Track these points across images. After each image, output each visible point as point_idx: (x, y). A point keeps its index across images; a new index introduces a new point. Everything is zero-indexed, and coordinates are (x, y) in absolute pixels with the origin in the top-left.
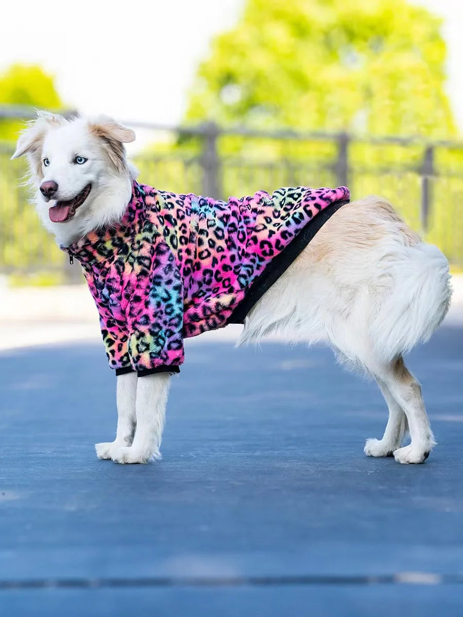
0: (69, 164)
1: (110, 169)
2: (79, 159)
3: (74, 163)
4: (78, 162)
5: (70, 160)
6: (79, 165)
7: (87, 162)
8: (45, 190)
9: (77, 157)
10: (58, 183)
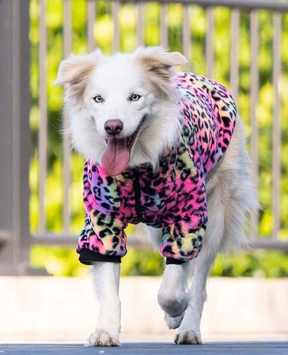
2: (134, 96)
3: (130, 101)
4: (133, 99)
5: (127, 98)
6: (134, 102)
7: (141, 98)
8: (112, 128)
9: (133, 95)
10: (123, 122)
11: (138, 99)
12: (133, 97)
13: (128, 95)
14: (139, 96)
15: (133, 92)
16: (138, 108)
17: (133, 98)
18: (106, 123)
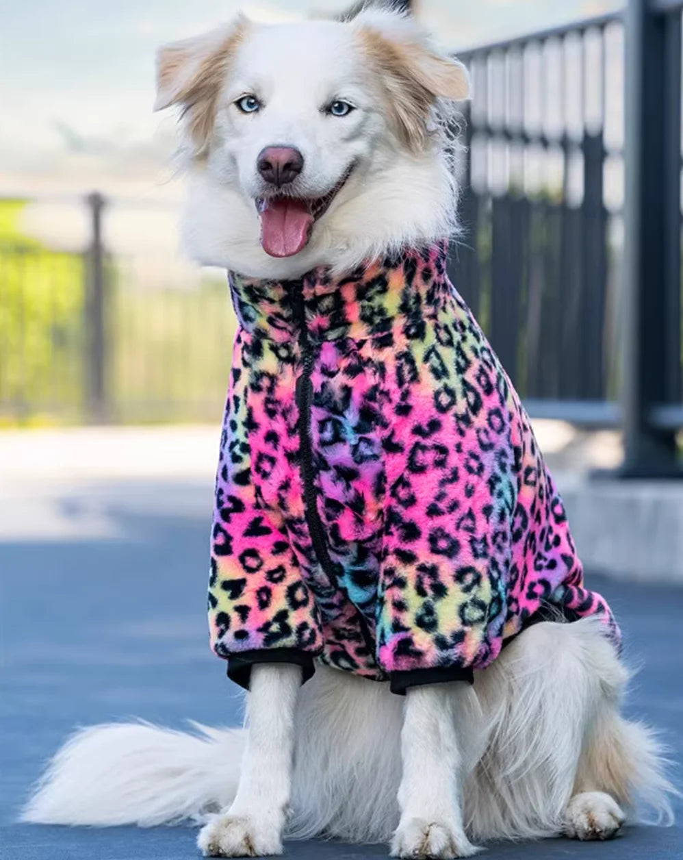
0: (318, 113)
1: (394, 140)
2: (336, 105)
3: (327, 114)
4: (334, 112)
5: (320, 106)
6: (336, 118)
7: (354, 113)
8: (274, 166)
9: (334, 102)
10: (302, 154)
11: (347, 113)
12: (335, 107)
13: (323, 99)
14: (351, 108)
15: (336, 95)
16: (345, 135)
17: (333, 110)
18: (263, 151)
